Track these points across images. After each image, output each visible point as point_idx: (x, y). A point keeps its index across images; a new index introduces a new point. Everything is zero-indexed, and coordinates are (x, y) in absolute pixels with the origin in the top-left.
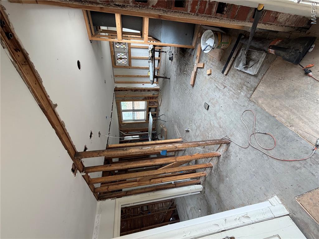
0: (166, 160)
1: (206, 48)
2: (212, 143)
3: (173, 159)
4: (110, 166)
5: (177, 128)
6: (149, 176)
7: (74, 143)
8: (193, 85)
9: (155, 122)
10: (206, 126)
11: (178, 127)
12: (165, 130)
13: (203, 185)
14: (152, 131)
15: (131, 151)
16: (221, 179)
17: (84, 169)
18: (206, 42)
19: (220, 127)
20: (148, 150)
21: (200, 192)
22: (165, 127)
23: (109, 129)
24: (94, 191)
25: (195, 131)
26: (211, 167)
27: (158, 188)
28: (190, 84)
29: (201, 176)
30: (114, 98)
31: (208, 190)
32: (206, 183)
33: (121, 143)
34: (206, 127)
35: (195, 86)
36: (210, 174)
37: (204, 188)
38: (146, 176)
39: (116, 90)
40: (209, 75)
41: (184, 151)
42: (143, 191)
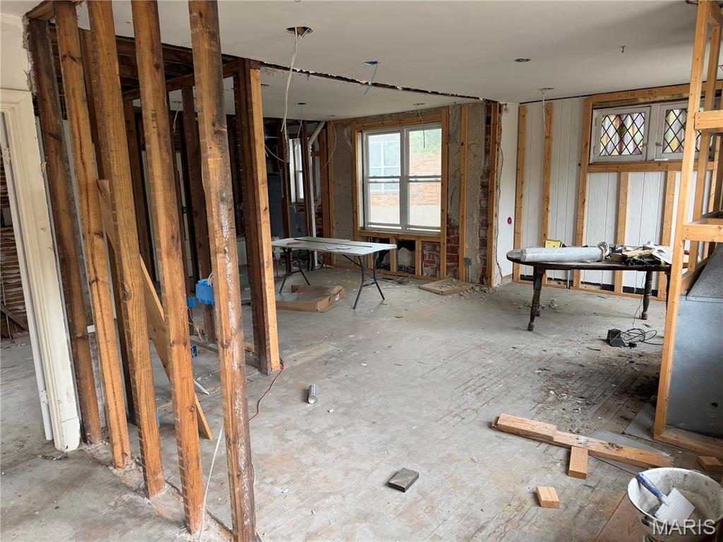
1: (649, 488)
2: (241, 497)
3: (178, 332)
4: (157, 66)
5: (323, 352)
6: (116, 229)
8: (494, 426)
9: (356, 263)
10: (321, 475)
11: (326, 355)
12: (322, 304)
13: (80, 455)
14: (318, 252)
15: (214, 156)
16: (93, 529)
18: (675, 492)
20: (216, 227)
21: (49, 438)
22: (332, 304)
23: (326, 76)
25: (304, 428)
26: (145, 491)
27: (73, 267)
28: (503, 416)
29: (112, 446)
30: (459, 100)
31: (55, 476)
34: (316, 473)
35: (493, 434)
36: (119, 486)
37: (66, 457)
38: (115, 220)
39: (491, 109)
40: (536, 496)
42: (63, 205)
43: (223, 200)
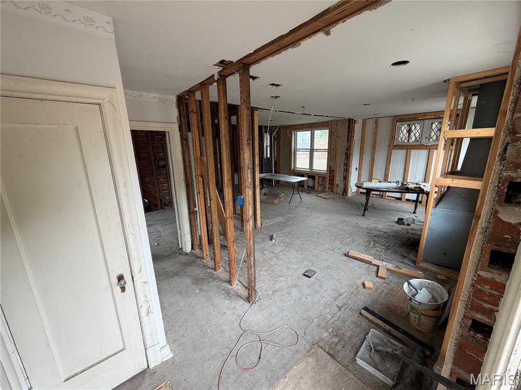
0: (229, 204)
1: (413, 287)
2: (251, 275)
3: (229, 214)
4: (226, 118)
5: (278, 221)
6: (208, 175)
7: (264, 62)
8: (347, 255)
9: (291, 185)
10: (279, 269)
11: (279, 222)
12: (276, 201)
13: (191, 254)
14: (275, 180)
15: (246, 152)
16: (198, 281)
17: (223, 77)
18: (424, 289)
19: (274, 291)
20: (246, 178)
21: (180, 247)
22: (280, 201)
23: (283, 112)
24: (191, 92)
25: (271, 250)
26: (215, 269)
27: (190, 187)
28: (351, 252)
29: (203, 252)
30: (336, 119)
31: (184, 261)
32: (194, 259)
33: (260, 128)
34: (276, 268)
35: (346, 258)
36: (205, 266)
37: (186, 254)
38: (208, 171)
39: (351, 122)
40: (364, 285)
41: (240, 228)
42: (187, 164)
43: (249, 168)
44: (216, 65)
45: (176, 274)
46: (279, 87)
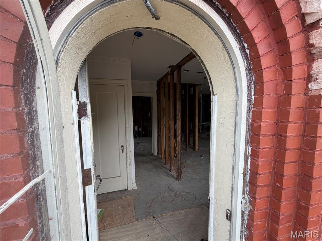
0: (172, 129)
2: (178, 165)
3: (172, 134)
4: (173, 89)
10: (199, 170)
13: (157, 156)
16: (156, 167)
17: (172, 72)
20: (178, 115)
21: (153, 152)
24: (162, 79)
26: (165, 164)
29: (162, 156)
31: (152, 158)
32: (157, 158)
34: (197, 170)
36: (162, 162)
37: (155, 156)
43: (179, 111)
44: (168, 68)
45: (147, 163)
46: (203, 73)
